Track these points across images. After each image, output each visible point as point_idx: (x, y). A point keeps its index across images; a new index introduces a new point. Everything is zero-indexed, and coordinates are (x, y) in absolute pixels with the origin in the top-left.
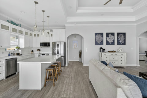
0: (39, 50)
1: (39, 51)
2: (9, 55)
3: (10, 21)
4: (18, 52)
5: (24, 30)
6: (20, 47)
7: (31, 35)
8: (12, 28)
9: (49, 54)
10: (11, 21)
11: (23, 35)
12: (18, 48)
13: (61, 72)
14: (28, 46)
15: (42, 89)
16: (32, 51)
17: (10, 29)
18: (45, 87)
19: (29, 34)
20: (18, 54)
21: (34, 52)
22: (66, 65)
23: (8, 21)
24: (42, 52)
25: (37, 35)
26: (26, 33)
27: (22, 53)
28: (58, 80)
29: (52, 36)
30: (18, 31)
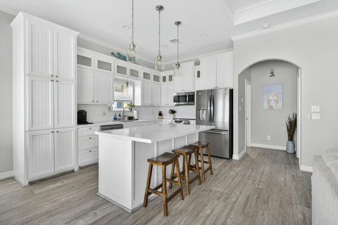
0: (173, 112)
1: (172, 115)
2: (115, 119)
3: (116, 53)
4: (131, 115)
5: (141, 70)
6: (136, 104)
7: (156, 78)
8: (118, 66)
9: (190, 121)
10: (118, 53)
11: (139, 80)
12: (132, 106)
13: (212, 174)
14: (149, 103)
15: (134, 211)
16: (160, 114)
17: (114, 68)
18: (144, 208)
19: (152, 77)
20: (131, 118)
21: (164, 117)
22: (236, 157)
23: (113, 54)
24: (178, 116)
25: (167, 79)
26: (146, 76)
27: (138, 117)
28: (187, 198)
29: (199, 76)
30: (128, 72)
